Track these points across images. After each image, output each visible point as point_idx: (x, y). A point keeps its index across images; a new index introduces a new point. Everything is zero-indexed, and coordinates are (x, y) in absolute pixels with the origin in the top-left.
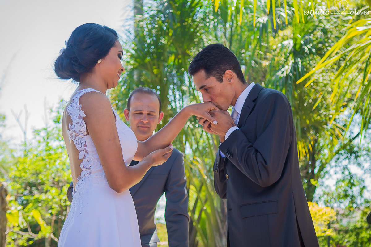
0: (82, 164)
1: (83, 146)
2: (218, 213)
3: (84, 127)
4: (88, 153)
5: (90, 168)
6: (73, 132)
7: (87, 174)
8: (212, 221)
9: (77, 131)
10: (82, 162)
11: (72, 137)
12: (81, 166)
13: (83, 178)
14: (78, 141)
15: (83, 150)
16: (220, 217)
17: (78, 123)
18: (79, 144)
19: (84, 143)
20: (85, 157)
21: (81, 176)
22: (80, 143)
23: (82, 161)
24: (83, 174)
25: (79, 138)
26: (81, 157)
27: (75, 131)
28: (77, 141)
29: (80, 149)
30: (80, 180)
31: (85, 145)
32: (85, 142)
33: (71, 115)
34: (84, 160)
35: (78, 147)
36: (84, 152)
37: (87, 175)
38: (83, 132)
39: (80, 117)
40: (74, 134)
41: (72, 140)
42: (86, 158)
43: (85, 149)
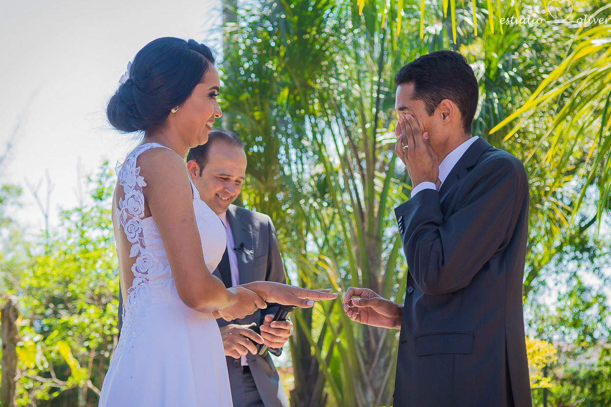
0: (134, 265)
1: (137, 235)
2: (360, 348)
3: (141, 203)
4: (144, 247)
5: (146, 273)
6: (124, 211)
7: (143, 282)
8: (350, 362)
9: (131, 210)
10: (135, 262)
11: (122, 220)
12: (133, 270)
13: (137, 290)
14: (130, 226)
15: (137, 242)
16: (362, 355)
17: (133, 196)
18: (131, 233)
19: (140, 231)
21: (133, 287)
22: (133, 231)
23: (134, 260)
24: (136, 282)
25: (133, 222)
26: (133, 254)
27: (127, 210)
28: (129, 228)
29: (132, 241)
30: (131, 293)
31: (141, 235)
32: (142, 228)
33: (124, 185)
34: (138, 259)
35: (129, 237)
36: (139, 245)
37: (143, 284)
38: (139, 212)
39: (137, 188)
40: (125, 216)
41: (121, 225)
42: (141, 255)
43: (141, 240)
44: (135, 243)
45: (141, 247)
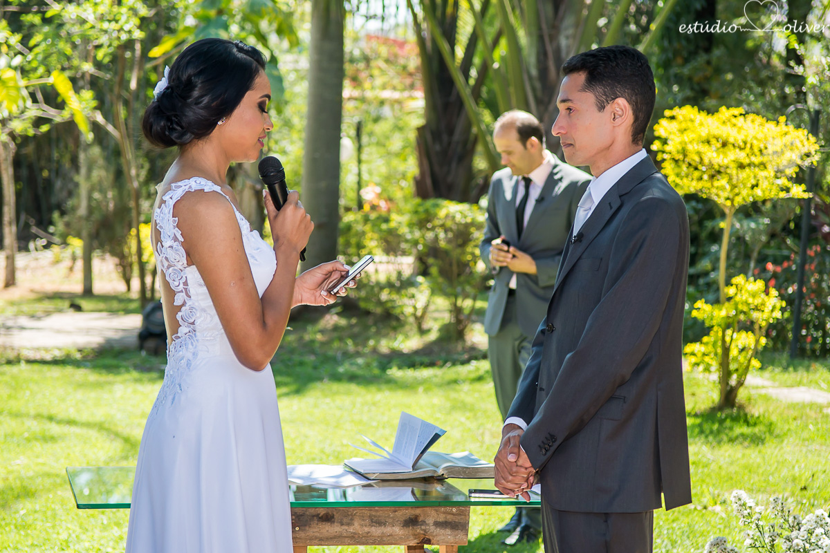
0: (180, 314)
1: (181, 284)
3: (181, 256)
4: (190, 297)
5: (193, 324)
6: (164, 258)
7: (190, 332)
9: (172, 259)
10: (180, 311)
11: (163, 266)
12: (179, 318)
13: (183, 339)
14: (173, 274)
15: (182, 291)
17: (171, 247)
18: (174, 280)
19: (184, 280)
20: (184, 304)
21: (179, 335)
22: (177, 280)
23: (179, 308)
25: (176, 270)
26: (178, 302)
27: (166, 258)
29: (176, 289)
30: (177, 341)
31: (186, 284)
32: (186, 277)
33: (162, 231)
34: (183, 308)
35: (173, 285)
36: (184, 294)
37: (189, 334)
38: (181, 263)
39: (176, 239)
40: (166, 264)
41: (162, 271)
42: (187, 305)
43: (186, 289)
44: (179, 292)
45: (185, 296)
